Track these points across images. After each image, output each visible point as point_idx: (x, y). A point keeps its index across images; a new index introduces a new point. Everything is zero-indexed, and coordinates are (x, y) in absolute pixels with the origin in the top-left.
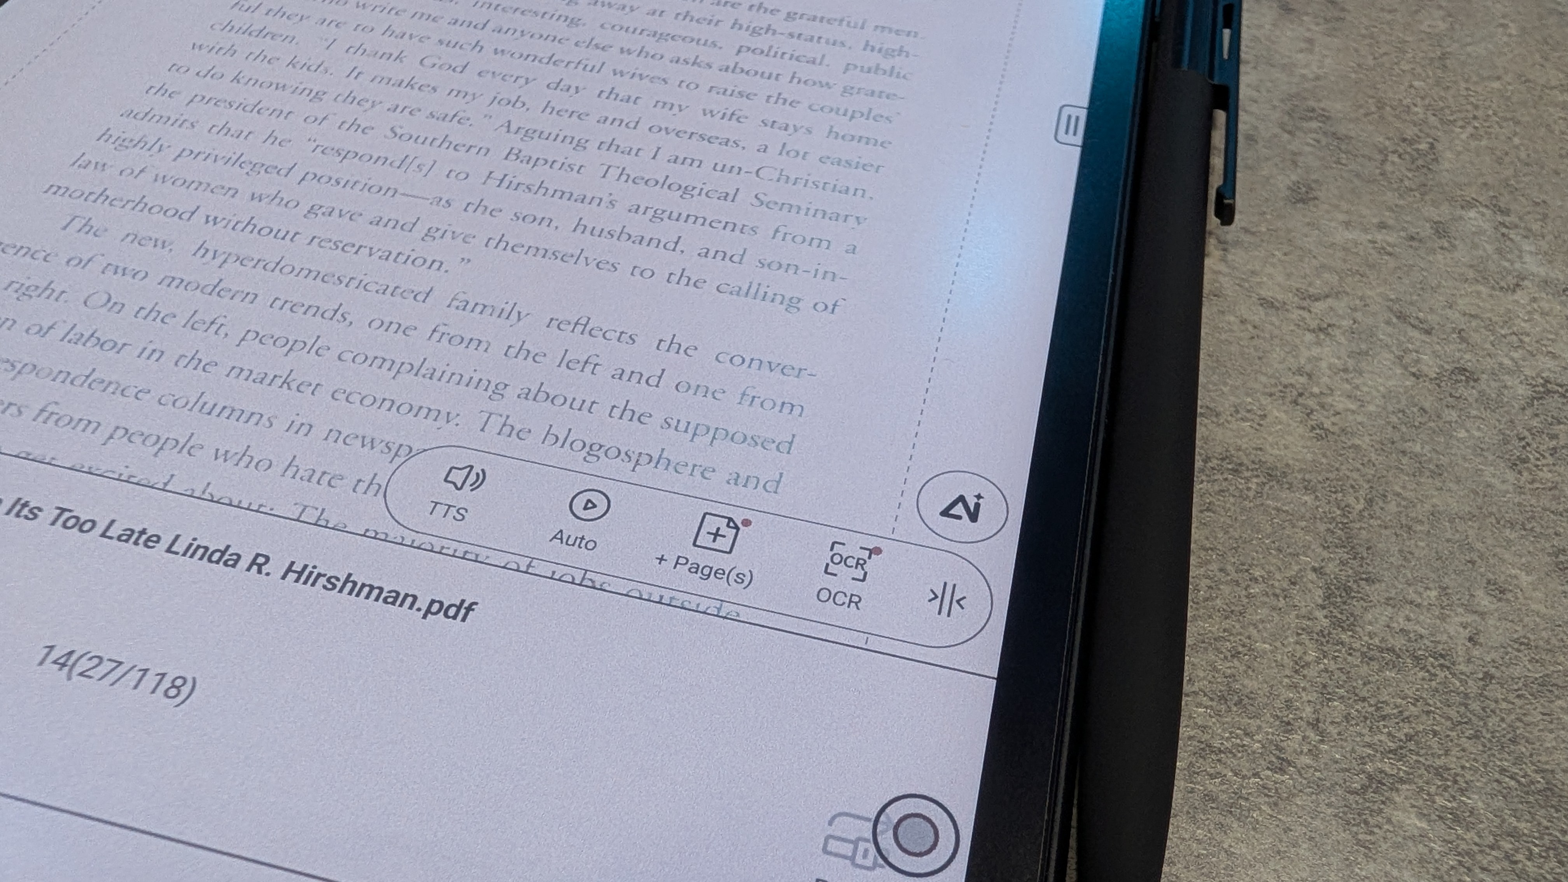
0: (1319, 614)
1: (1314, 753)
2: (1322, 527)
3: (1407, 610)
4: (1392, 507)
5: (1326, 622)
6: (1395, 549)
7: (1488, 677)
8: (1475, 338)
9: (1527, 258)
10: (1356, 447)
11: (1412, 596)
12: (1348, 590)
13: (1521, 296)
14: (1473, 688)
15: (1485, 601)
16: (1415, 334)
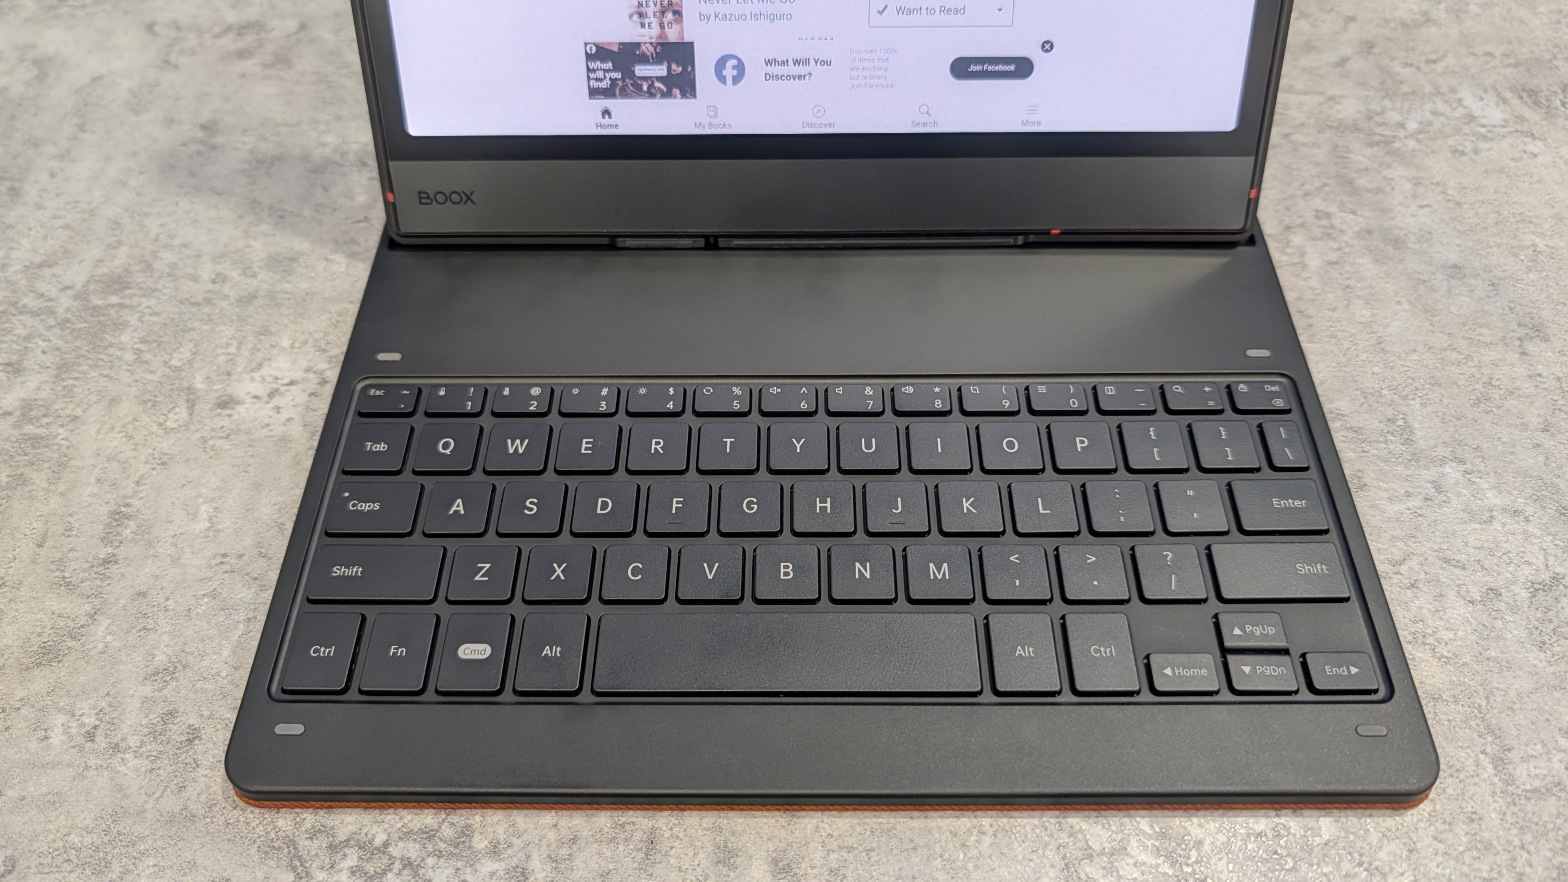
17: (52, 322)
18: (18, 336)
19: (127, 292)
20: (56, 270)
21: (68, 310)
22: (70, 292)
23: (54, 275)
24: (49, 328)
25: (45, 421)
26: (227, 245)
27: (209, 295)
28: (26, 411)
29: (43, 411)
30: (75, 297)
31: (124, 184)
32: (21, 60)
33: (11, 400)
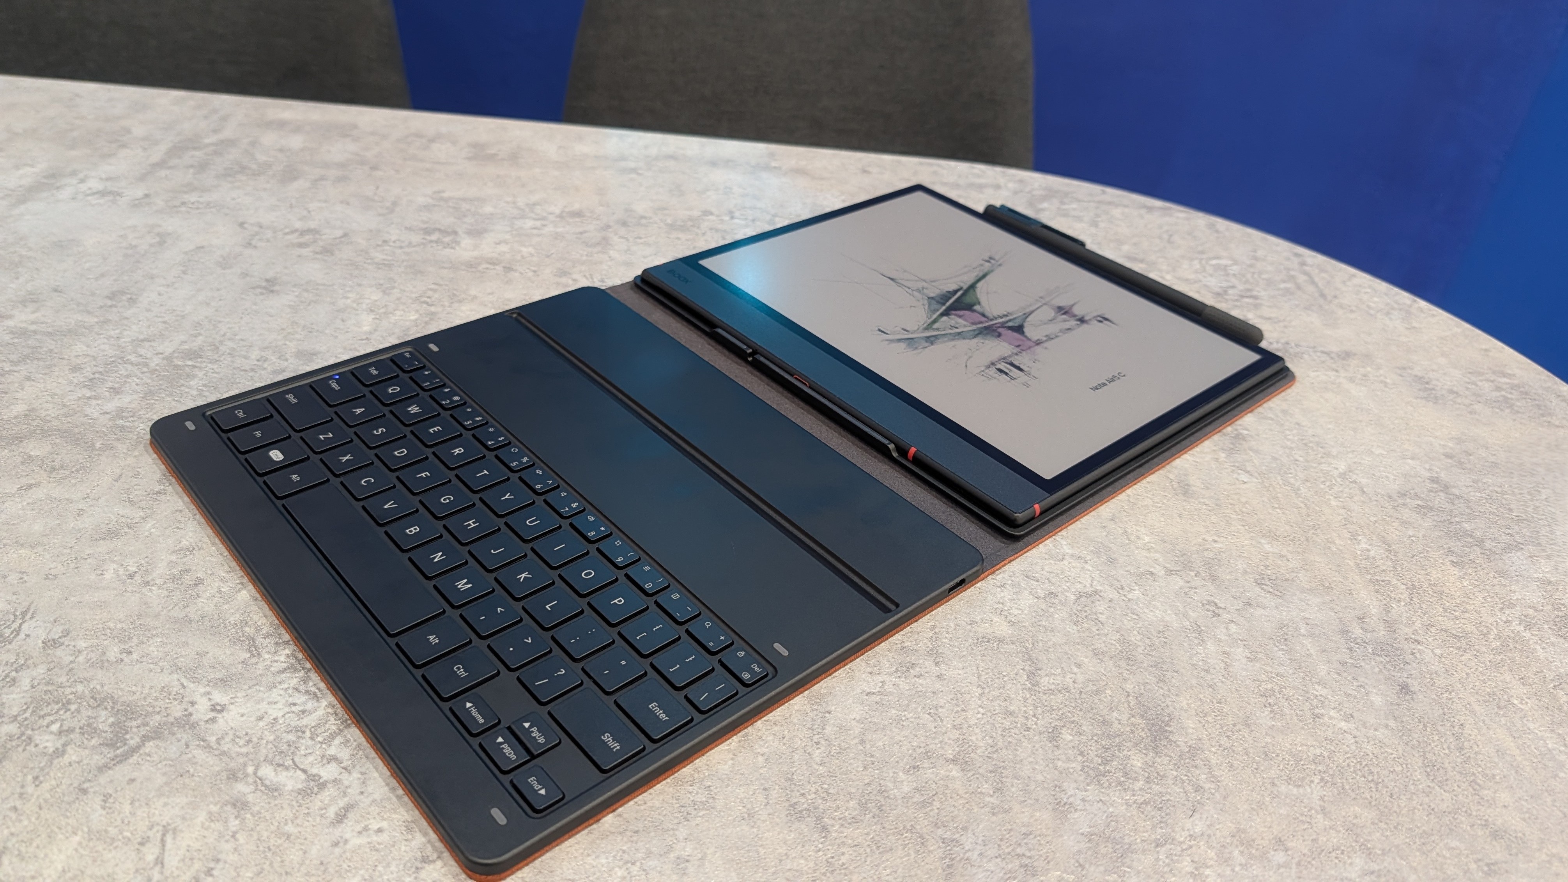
1: (1036, 724)
2: (1021, 655)
3: (1053, 677)
4: (1041, 645)
6: (1044, 658)
7: (1081, 692)
8: (1053, 580)
9: (1065, 547)
10: (1024, 626)
11: (1053, 672)
12: (1033, 674)
13: (1065, 562)
14: (1077, 696)
15: (1075, 670)
16: (1033, 582)
17: (145, 369)
18: (121, 375)
19: (199, 360)
20: (153, 344)
21: (157, 365)
22: (161, 356)
23: (151, 346)
24: (143, 373)
25: (131, 419)
26: (271, 343)
27: (255, 367)
28: (120, 413)
29: (131, 414)
30: (163, 359)
31: (208, 304)
32: (149, 232)
33: (110, 406)
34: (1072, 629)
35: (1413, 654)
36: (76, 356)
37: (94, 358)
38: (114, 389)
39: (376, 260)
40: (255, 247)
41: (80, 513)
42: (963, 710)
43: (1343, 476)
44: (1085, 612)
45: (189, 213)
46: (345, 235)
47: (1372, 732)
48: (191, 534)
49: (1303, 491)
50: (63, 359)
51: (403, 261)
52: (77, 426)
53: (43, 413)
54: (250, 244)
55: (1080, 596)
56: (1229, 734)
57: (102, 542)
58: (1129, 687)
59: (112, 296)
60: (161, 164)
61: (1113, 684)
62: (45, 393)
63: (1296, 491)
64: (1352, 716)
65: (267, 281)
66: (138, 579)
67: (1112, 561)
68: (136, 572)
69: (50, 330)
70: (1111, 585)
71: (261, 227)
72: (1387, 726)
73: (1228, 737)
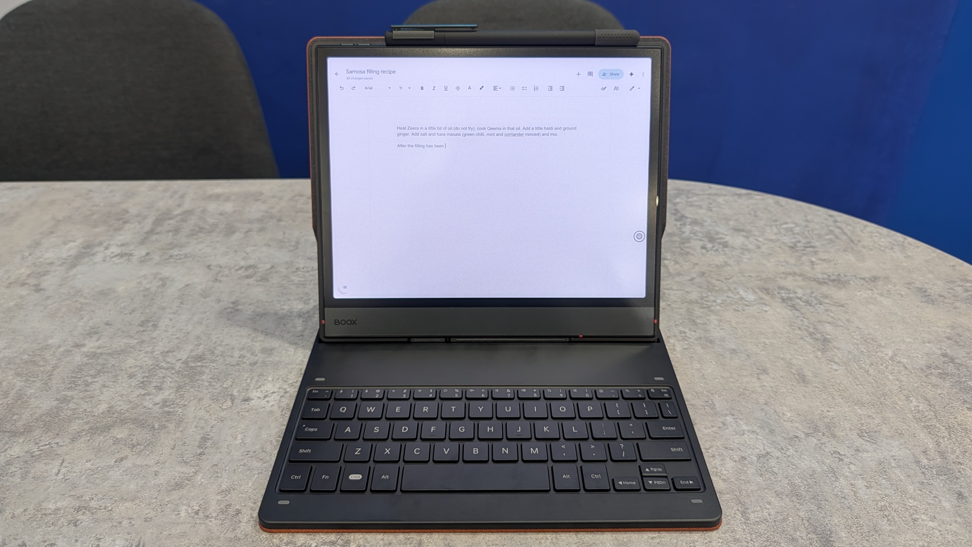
0: (742, 519)
2: (734, 501)
3: (756, 513)
4: (744, 492)
5: (744, 520)
6: (748, 501)
7: (775, 521)
8: (742, 449)
10: (732, 481)
11: (756, 510)
12: (744, 512)
14: (773, 524)
15: (768, 506)
16: (730, 451)
17: (173, 372)
18: (160, 377)
19: (204, 361)
20: (174, 353)
21: (180, 367)
22: (180, 361)
23: (173, 355)
24: (173, 374)
25: (172, 406)
26: (244, 345)
27: (238, 362)
28: (165, 403)
29: (172, 403)
30: (183, 363)
31: (201, 323)
32: (155, 278)
33: (158, 399)
34: (760, 479)
35: (959, 472)
36: (130, 367)
37: (141, 367)
38: (157, 387)
39: (295, 282)
40: (220, 281)
41: (156, 474)
42: (710, 542)
43: (892, 358)
44: (765, 467)
45: (175, 262)
46: (272, 267)
47: (948, 527)
48: (226, 480)
49: (871, 371)
50: (122, 370)
51: (311, 281)
52: (141, 415)
53: (118, 409)
54: (217, 279)
55: (759, 457)
56: (867, 538)
57: (174, 492)
58: (801, 514)
59: (142, 324)
60: (151, 232)
61: (792, 513)
62: (117, 395)
63: (867, 372)
64: (935, 518)
65: (233, 303)
66: (201, 514)
67: (772, 432)
68: (199, 510)
69: (110, 351)
70: (776, 448)
71: (221, 267)
72: (956, 522)
73: (867, 540)
